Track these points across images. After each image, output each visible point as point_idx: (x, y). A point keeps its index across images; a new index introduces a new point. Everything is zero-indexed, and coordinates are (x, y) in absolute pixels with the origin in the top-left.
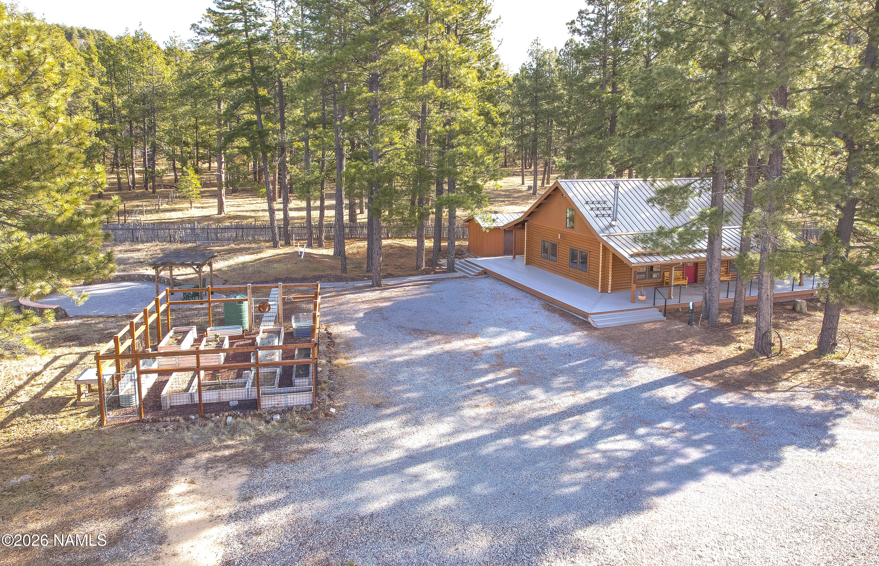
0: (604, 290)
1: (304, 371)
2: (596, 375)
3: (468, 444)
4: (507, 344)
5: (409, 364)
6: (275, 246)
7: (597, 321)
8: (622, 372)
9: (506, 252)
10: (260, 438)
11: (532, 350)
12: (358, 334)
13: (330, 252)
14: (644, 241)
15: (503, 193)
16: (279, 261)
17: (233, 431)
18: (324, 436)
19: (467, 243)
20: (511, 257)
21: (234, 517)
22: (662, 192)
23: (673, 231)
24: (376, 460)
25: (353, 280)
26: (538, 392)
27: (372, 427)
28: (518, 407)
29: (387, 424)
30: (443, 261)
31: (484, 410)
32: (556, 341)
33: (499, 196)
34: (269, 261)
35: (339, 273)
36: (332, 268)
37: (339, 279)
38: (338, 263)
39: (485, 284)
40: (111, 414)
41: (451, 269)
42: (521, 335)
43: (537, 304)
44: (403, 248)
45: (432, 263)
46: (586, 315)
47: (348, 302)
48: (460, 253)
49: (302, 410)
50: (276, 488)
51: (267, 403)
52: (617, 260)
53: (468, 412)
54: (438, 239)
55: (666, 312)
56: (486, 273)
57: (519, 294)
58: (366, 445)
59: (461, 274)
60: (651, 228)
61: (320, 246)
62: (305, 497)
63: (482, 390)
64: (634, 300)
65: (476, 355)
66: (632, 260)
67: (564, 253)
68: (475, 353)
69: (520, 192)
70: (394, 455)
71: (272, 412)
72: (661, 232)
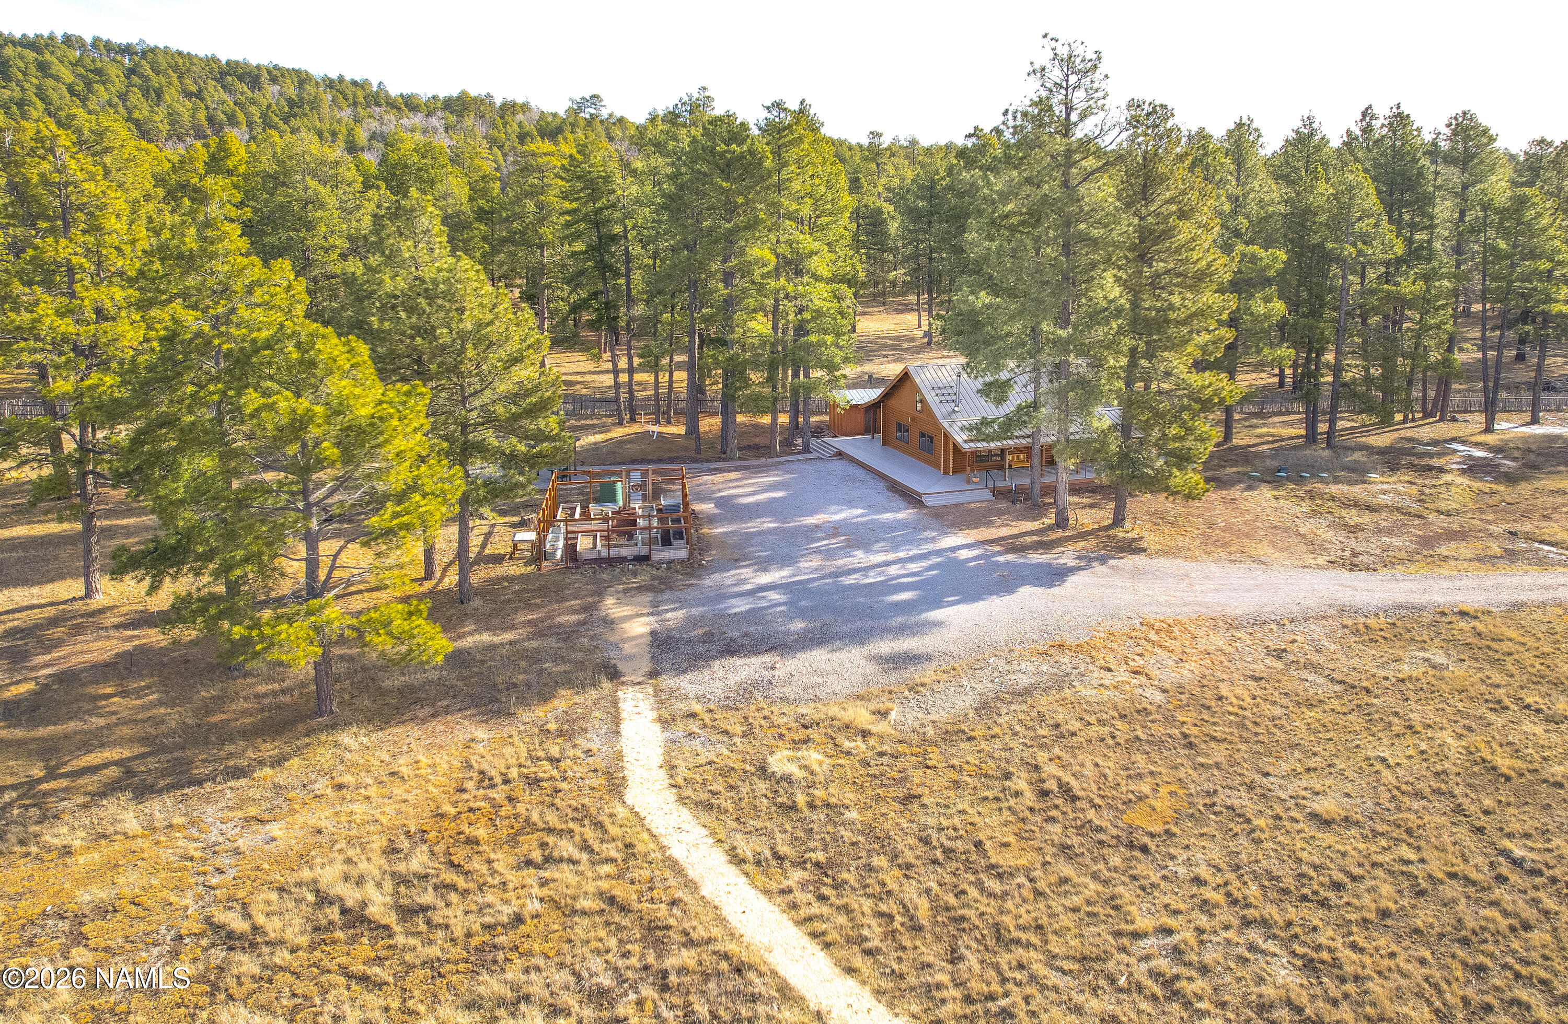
0: (946, 472)
1: (679, 535)
2: (909, 542)
3: (800, 582)
4: (845, 520)
5: (759, 533)
6: (621, 424)
7: (929, 501)
8: (933, 540)
9: (867, 431)
10: (654, 578)
11: (866, 523)
12: (717, 511)
13: (681, 430)
14: (970, 430)
15: (889, 342)
16: (630, 441)
17: (635, 574)
18: (700, 577)
19: (827, 418)
20: (869, 436)
21: (652, 614)
22: (989, 385)
23: (993, 421)
24: (737, 589)
25: (708, 461)
26: (860, 554)
27: (733, 572)
28: (840, 562)
29: (744, 571)
30: (799, 441)
31: (814, 564)
32: (889, 516)
33: (884, 347)
34: (621, 442)
35: (693, 454)
36: (687, 449)
37: (694, 461)
38: (692, 443)
39: (838, 466)
40: (544, 564)
41: (807, 449)
42: (860, 511)
43: (882, 485)
44: (757, 426)
45: (787, 443)
46: (920, 495)
47: (705, 483)
48: (818, 431)
49: (682, 562)
50: (673, 602)
51: (656, 556)
52: (956, 447)
53: (803, 564)
54: (795, 413)
55: (996, 493)
56: (840, 454)
57: (868, 476)
58: (729, 582)
59: (815, 455)
60: (976, 419)
61: (669, 422)
62: (692, 606)
63: (818, 551)
64: (969, 482)
65: (817, 527)
66: (966, 446)
67: (914, 434)
68: (817, 526)
69: (913, 339)
70: (748, 587)
71: (660, 562)
72: (985, 422)
